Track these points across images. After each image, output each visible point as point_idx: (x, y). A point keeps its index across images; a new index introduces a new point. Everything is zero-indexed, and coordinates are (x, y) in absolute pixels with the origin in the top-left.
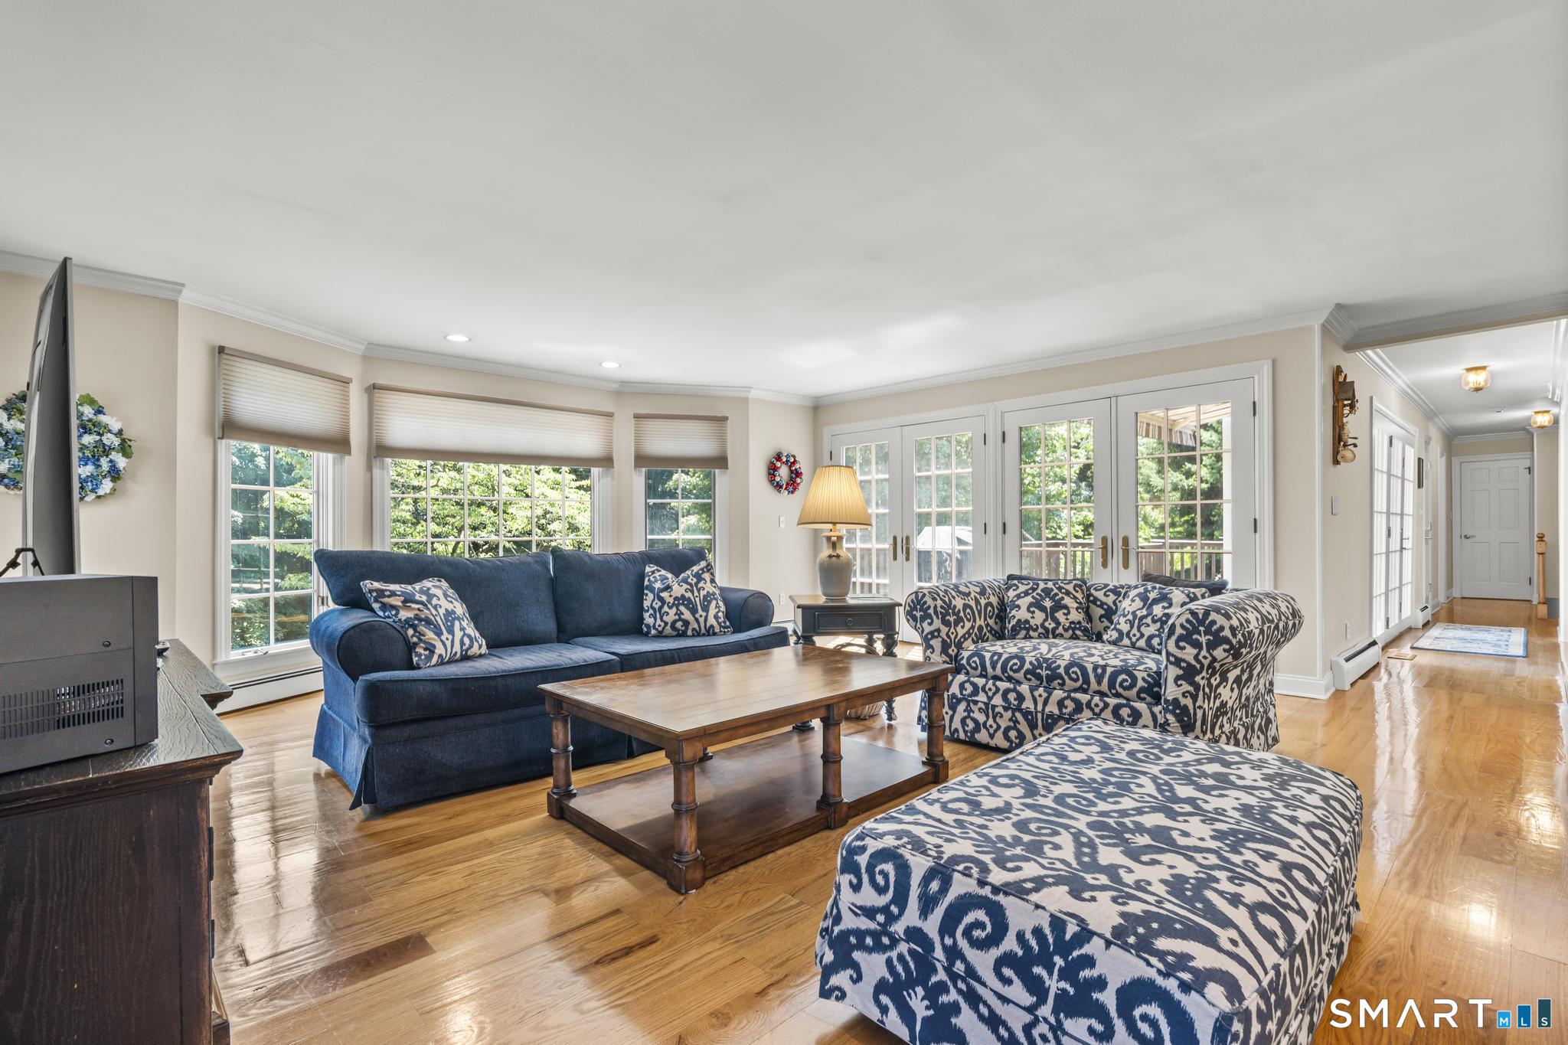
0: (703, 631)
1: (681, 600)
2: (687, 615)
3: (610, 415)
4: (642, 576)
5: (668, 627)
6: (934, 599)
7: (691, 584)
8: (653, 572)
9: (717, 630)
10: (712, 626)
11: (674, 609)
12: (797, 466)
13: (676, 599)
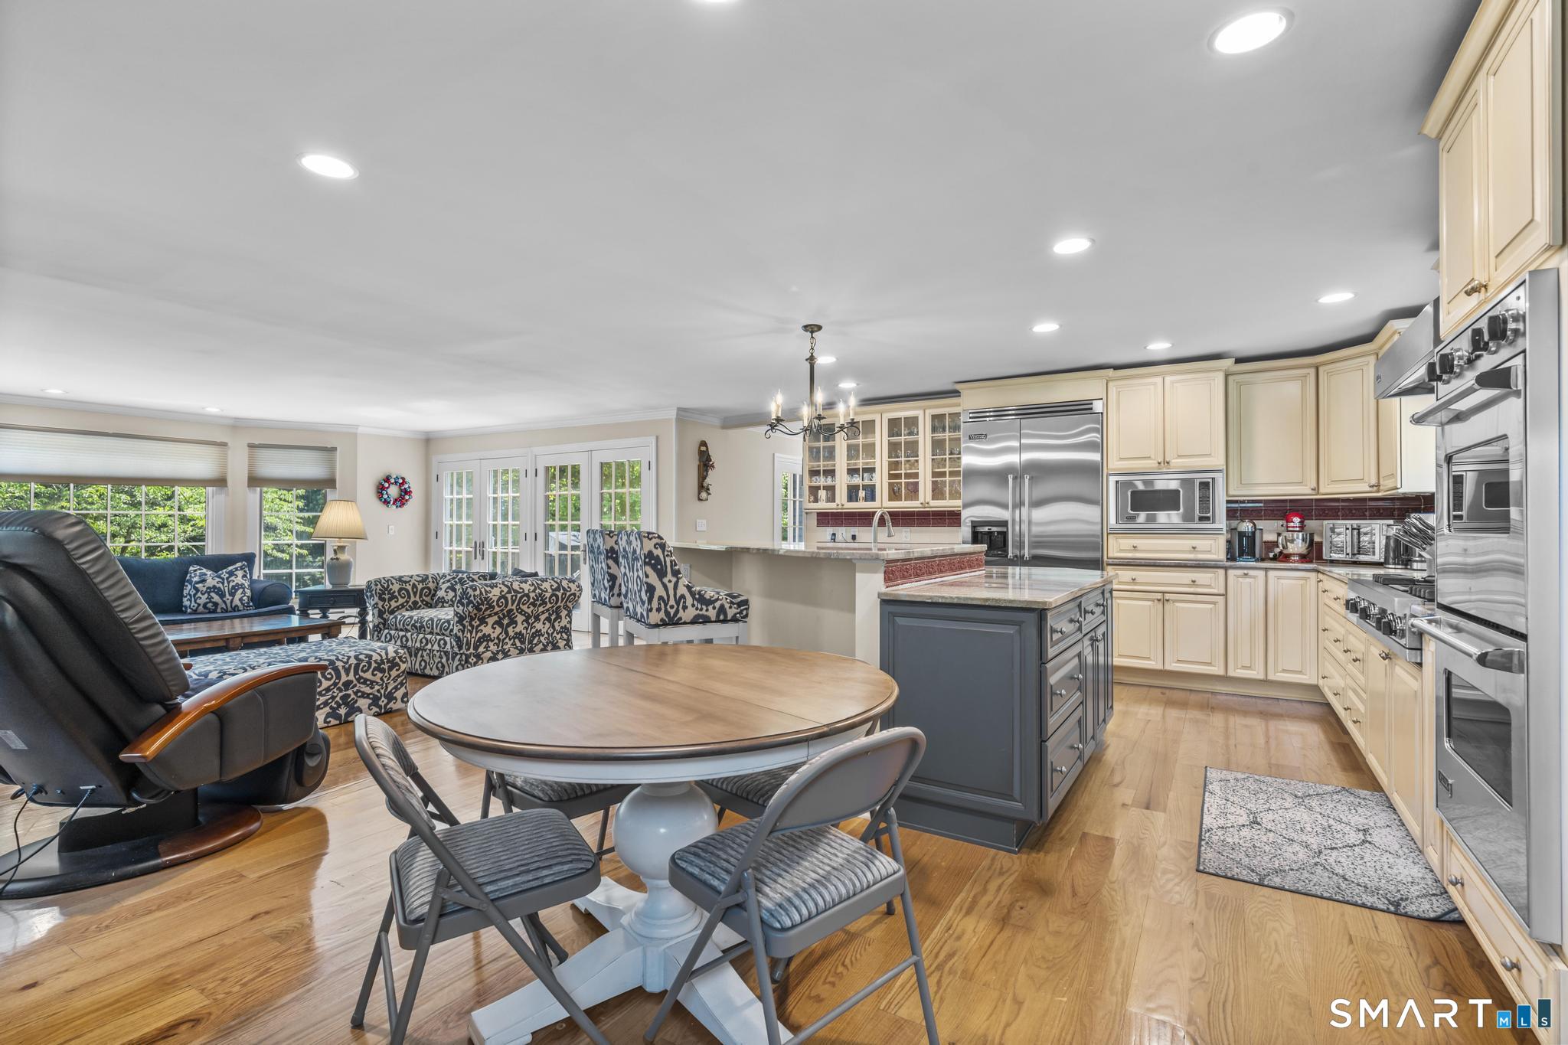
0: (230, 609)
1: (210, 590)
2: (216, 598)
3: (224, 445)
4: (187, 572)
5: (201, 607)
6: (376, 585)
7: (223, 579)
8: (195, 571)
9: (241, 608)
10: (236, 606)
11: (206, 595)
12: (406, 486)
13: (208, 588)
